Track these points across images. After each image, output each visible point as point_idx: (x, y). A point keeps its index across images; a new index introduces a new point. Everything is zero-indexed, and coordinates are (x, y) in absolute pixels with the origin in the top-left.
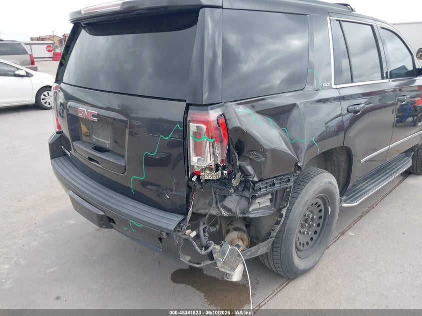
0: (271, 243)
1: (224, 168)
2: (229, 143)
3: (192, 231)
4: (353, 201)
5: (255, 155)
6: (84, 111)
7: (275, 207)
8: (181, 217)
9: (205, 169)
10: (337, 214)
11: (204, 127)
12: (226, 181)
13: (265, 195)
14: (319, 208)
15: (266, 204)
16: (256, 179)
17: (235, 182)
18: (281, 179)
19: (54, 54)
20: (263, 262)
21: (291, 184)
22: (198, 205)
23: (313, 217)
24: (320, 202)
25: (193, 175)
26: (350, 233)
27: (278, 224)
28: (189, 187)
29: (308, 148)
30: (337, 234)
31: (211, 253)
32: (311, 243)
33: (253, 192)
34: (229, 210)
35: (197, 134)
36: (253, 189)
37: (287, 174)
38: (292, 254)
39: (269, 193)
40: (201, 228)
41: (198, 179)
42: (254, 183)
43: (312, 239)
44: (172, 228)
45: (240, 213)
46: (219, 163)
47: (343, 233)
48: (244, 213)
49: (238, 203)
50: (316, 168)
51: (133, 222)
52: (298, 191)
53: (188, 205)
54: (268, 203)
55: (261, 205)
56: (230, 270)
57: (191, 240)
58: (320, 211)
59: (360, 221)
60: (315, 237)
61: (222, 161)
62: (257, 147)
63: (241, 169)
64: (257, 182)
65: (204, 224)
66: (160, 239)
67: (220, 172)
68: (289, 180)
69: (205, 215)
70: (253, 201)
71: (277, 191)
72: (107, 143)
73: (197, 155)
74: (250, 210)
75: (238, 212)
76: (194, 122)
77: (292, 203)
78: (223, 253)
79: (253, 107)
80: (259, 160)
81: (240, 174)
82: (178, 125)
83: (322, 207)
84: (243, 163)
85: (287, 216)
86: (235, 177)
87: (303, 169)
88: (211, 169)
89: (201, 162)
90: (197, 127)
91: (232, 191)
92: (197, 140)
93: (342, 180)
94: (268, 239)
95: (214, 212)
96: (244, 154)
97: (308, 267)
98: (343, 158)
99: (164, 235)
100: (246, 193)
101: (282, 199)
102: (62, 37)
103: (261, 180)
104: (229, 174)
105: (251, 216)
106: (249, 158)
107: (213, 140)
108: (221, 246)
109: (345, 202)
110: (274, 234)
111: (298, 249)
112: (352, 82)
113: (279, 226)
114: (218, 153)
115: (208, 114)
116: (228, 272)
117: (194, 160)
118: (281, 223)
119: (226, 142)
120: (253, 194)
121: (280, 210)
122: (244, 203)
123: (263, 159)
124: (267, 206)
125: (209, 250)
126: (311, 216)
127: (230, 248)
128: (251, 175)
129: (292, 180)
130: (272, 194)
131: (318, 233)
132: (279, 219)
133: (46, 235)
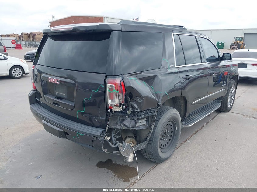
0: (147, 143)
1: (124, 105)
2: (126, 93)
3: (108, 137)
4: (189, 124)
5: (138, 99)
6: (52, 79)
7: (148, 125)
8: (103, 130)
9: (114, 106)
10: (180, 130)
11: (114, 86)
12: (125, 111)
13: (143, 118)
14: (171, 127)
15: (144, 123)
16: (139, 111)
17: (129, 113)
18: (151, 111)
19: (16, 45)
20: (143, 155)
21: (156, 113)
22: (111, 124)
23: (168, 132)
24: (171, 124)
25: (109, 109)
26: (189, 141)
27: (150, 133)
28: (107, 115)
29: (163, 96)
30: (182, 142)
31: (118, 147)
32: (167, 145)
33: (137, 117)
34: (126, 126)
35: (111, 89)
36: (138, 115)
37: (153, 109)
38: (158, 149)
39: (145, 118)
40: (113, 135)
41: (111, 111)
42: (138, 112)
43: (168, 143)
44: (99, 134)
45: (132, 128)
46: (121, 103)
47: (185, 142)
48: (133, 127)
49: (131, 123)
50: (168, 107)
51: (79, 133)
52: (160, 117)
53: (106, 124)
54: (145, 123)
55: (142, 124)
56: (127, 155)
57: (108, 141)
58: (172, 128)
59: (194, 135)
60: (170, 142)
61: (123, 102)
62: (139, 95)
63: (132, 106)
64: (139, 112)
65: (114, 133)
66: (93, 141)
67: (122, 107)
68: (155, 111)
69: (115, 129)
70: (138, 121)
71: (149, 116)
72: (64, 95)
73: (110, 99)
74: (136, 126)
75: (130, 127)
76: (109, 83)
77: (157, 124)
78: (124, 147)
79: (136, 76)
80: (140, 102)
81: (131, 108)
82: (101, 85)
83: (173, 126)
84: (132, 103)
85: (154, 130)
86: (129, 110)
87: (161, 106)
88: (117, 106)
89: (113, 102)
90: (111, 86)
91: (127, 117)
92: (111, 92)
93: (182, 113)
94: (145, 141)
95: (119, 127)
96: (133, 99)
97: (166, 157)
98: (182, 102)
99: (95, 138)
100: (134, 118)
101: (152, 120)
102: (21, 35)
103: (141, 111)
104: (126, 108)
105: (137, 129)
106: (135, 100)
107: (118, 92)
108: (122, 144)
109: (185, 124)
110: (148, 138)
111: (161, 148)
112: (186, 64)
113: (151, 134)
114: (120, 98)
115: (116, 80)
116: (126, 156)
117: (109, 101)
118: (152, 133)
119: (124, 92)
120: (138, 118)
121: (151, 126)
122: (133, 122)
123: (142, 101)
124: (145, 124)
125: (117, 145)
126: (167, 131)
127: (127, 144)
128: (136, 109)
129: (156, 112)
130: (147, 118)
131: (171, 140)
132: (150, 131)
133: (25, 147)
